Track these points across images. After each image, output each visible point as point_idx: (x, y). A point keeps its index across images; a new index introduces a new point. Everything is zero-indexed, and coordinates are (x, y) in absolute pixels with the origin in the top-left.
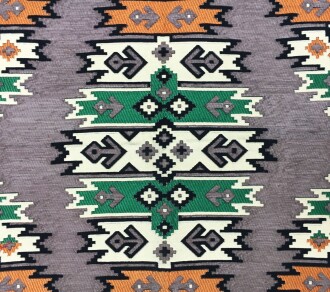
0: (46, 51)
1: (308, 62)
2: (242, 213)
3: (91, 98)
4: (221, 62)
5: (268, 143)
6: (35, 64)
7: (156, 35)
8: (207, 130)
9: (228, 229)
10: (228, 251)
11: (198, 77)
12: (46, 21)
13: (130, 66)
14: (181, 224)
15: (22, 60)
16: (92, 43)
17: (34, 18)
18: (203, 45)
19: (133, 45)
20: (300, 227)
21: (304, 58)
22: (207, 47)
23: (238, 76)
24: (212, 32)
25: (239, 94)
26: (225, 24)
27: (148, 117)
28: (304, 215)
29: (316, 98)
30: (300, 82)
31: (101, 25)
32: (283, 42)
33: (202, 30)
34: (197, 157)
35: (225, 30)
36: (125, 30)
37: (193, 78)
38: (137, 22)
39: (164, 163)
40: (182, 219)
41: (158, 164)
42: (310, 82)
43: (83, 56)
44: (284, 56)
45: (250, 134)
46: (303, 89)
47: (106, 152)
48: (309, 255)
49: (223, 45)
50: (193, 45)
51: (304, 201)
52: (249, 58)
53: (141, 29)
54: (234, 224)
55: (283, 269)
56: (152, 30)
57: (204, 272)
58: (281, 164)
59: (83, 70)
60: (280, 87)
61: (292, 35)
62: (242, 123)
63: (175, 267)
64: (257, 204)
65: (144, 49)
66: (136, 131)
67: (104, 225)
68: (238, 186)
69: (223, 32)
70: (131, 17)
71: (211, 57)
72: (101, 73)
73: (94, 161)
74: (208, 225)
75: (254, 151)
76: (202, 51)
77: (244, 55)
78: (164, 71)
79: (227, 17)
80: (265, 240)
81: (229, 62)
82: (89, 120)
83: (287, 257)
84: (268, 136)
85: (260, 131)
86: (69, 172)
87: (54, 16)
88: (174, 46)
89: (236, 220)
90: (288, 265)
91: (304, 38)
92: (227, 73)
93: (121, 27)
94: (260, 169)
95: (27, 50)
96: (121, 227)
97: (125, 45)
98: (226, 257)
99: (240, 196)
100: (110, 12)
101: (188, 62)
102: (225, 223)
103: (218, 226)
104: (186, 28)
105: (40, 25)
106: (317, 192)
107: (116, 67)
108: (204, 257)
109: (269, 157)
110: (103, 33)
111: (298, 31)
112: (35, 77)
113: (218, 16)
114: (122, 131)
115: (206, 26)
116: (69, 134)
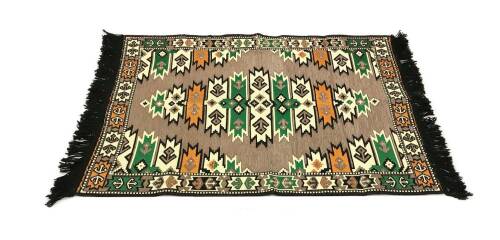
0: (304, 66)
1: (309, 160)
2: (229, 133)
3: (284, 79)
4: (305, 125)
5: (265, 144)
6: (298, 62)
7: (316, 101)
8: (271, 119)
9: (221, 127)
10: (210, 127)
11: (297, 116)
12: (317, 66)
13: (300, 92)
14: (225, 109)
15: (299, 59)
16: (309, 80)
17: (318, 62)
18: (313, 118)
19: (310, 93)
20: (221, 157)
21: (311, 159)
22: (313, 120)
23: (299, 131)
24: (320, 121)
25: (290, 132)
26: (324, 127)
27: (277, 99)
28: (227, 158)
29: (290, 164)
31: (318, 83)
32: (319, 150)
33: (321, 117)
34: (258, 116)
37: (296, 114)
39: (255, 104)
40: (227, 110)
41: (254, 101)
42: (299, 161)
43: (303, 77)
44: (312, 150)
45: (270, 136)
46: (295, 158)
47: (259, 84)
48: (206, 160)
49: (314, 126)
51: (235, 159)
52: (309, 137)
53: (318, 96)
54: (224, 130)
55: (200, 149)
56: (318, 99)
57: (201, 118)
58: (255, 149)
59: (296, 77)
61: (323, 154)
62: (275, 133)
63: (205, 107)
64: (234, 139)
66: (270, 94)
67: (226, 83)
68: (243, 131)
69: (321, 126)
70: (323, 92)
71: (307, 121)
72: (295, 82)
73: (255, 80)
74: (223, 120)
75: (261, 138)
76: (310, 117)
77: (310, 134)
78: (299, 104)
79: (328, 127)
80: (215, 143)
81: (305, 128)
82: (274, 79)
84: (269, 144)
85: (272, 140)
86: (250, 72)
87: (320, 68)
88: (311, 107)
89: (226, 131)
90: (201, 151)
91: (322, 159)
92: (300, 127)
94: (252, 140)
95: (303, 60)
96: (225, 89)
97: (310, 90)
98: (208, 126)
99: (238, 132)
100: (324, 85)
101: (304, 112)
102: (224, 126)
103: (223, 124)
104: (320, 112)
105: (315, 64)
106: (240, 164)
107: (299, 87)
108: (208, 118)
109: (258, 144)
110: (314, 83)
111: (325, 156)
113: (328, 124)
114: (269, 89)
115: (322, 119)
116: (268, 72)
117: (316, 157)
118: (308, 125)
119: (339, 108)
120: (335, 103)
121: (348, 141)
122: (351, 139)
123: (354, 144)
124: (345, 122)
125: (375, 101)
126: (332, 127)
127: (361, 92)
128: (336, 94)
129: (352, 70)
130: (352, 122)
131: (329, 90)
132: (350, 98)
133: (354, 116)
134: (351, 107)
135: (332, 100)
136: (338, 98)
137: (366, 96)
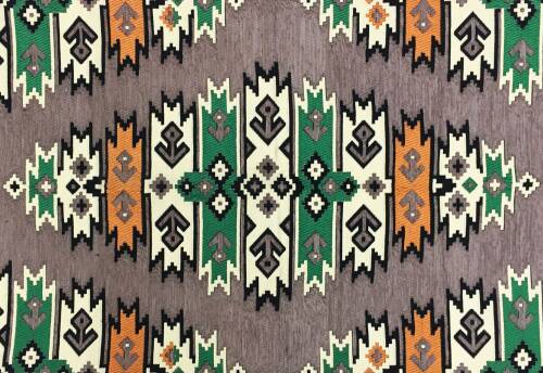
0: (377, 56)
1: (362, 345)
2: (202, 271)
3: (326, 106)
4: (363, 250)
5: (275, 301)
6: (362, 44)
7: (393, 178)
8: (290, 233)
9: (184, 256)
10: (161, 255)
11: (348, 224)
12: (408, 57)
13: (359, 150)
14: (190, 205)
15: (367, 30)
16: (385, 108)
17: (413, 43)
18: (382, 230)
19: (383, 152)
20: (186, 335)
21: (366, 342)
22: (380, 235)
23: (348, 268)
24: (395, 239)
25: (329, 269)
26: (404, 255)
27: (305, 169)
28: (198, 339)
29: (323, 354)
30: (341, 337)
31: (404, 117)
32: (384, 319)
33: (398, 229)
34: (262, 222)
35: (398, 255)
36: (398, 143)
37: (346, 218)
38: (407, 157)
39: (256, 187)
40: (196, 206)
41: (255, 179)
42: (341, 347)
43: (371, 97)
44: (369, 319)
45: (286, 282)
46: (333, 340)
47: (267, 123)
48: (157, 344)
49: (381, 253)
50: (382, 219)
51: (213, 339)
52: (367, 282)
53: (400, 162)
54: (190, 263)
55: (142, 315)
56: (398, 174)
57: (140, 229)
58: (253, 315)
59: (356, 98)
60: (335, 314)
61: (391, 329)
62: (297, 272)
63: (146, 198)
64: (211, 288)
65: (378, 165)
66: (290, 156)
67: (190, 121)
68: (230, 267)
69: (396, 253)
70: (413, 151)
71: (368, 239)
72: (352, 117)
73: (258, 109)
74: (188, 234)
75: (268, 285)
76: (375, 229)
77: (371, 275)
78: (355, 187)
79: (412, 257)
80: (172, 297)
81: (361, 259)
82: (302, 104)
83: (155, 320)
84: (283, 300)
85: (288, 292)
86: (247, 81)
87: (415, 65)
88: (381, 197)
89: (194, 265)
90: (146, 320)
91: (388, 342)
92: (351, 256)
93: (402, 139)
94: (248, 292)
95: (377, 36)
96: (188, 139)
97: (383, 144)
98: (155, 253)
99: (219, 270)
100: (418, 127)
101: (364, 213)
102: (190, 253)
103: (188, 246)
104: (400, 211)
105: (405, 50)
106: (223, 353)
107: (359, 133)
108: (155, 230)
109: (260, 301)
110: (396, 119)
111: (395, 335)
112: (349, 45)
113: (412, 247)
114: (290, 140)
115: (402, 234)
116: (288, 81)
117: (377, 336)
118: (369, 251)
119: (444, 200)
120: (436, 186)
121: (449, 296)
122: (455, 291)
123: (460, 305)
124: (450, 242)
125: (528, 185)
126: (420, 255)
127: (501, 150)
128: (442, 156)
129: (495, 73)
130: (465, 242)
131: (428, 143)
132: (472, 172)
133: (473, 225)
134: (472, 198)
135: (432, 177)
136: (444, 172)
137: (511, 163)
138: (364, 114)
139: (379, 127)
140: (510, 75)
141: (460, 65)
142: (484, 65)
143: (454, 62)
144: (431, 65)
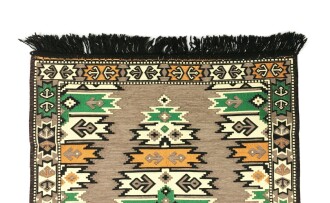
117: (247, 176)
118: (201, 181)
119: (173, 142)
120: (165, 145)
121: (225, 138)
122: (222, 135)
123: (230, 133)
124: (195, 138)
125: (164, 100)
126: (203, 154)
127: (145, 113)
128: (149, 143)
129: (104, 117)
130: (195, 131)
131: (142, 150)
132: (158, 128)
133: (186, 127)
134: (172, 128)
135: (160, 148)
136: (157, 142)
137: (153, 108)
138: (126, 184)
139: (133, 176)
140: (105, 109)
141: (100, 134)
142: (100, 122)
143: (98, 138)
144: (99, 149)
